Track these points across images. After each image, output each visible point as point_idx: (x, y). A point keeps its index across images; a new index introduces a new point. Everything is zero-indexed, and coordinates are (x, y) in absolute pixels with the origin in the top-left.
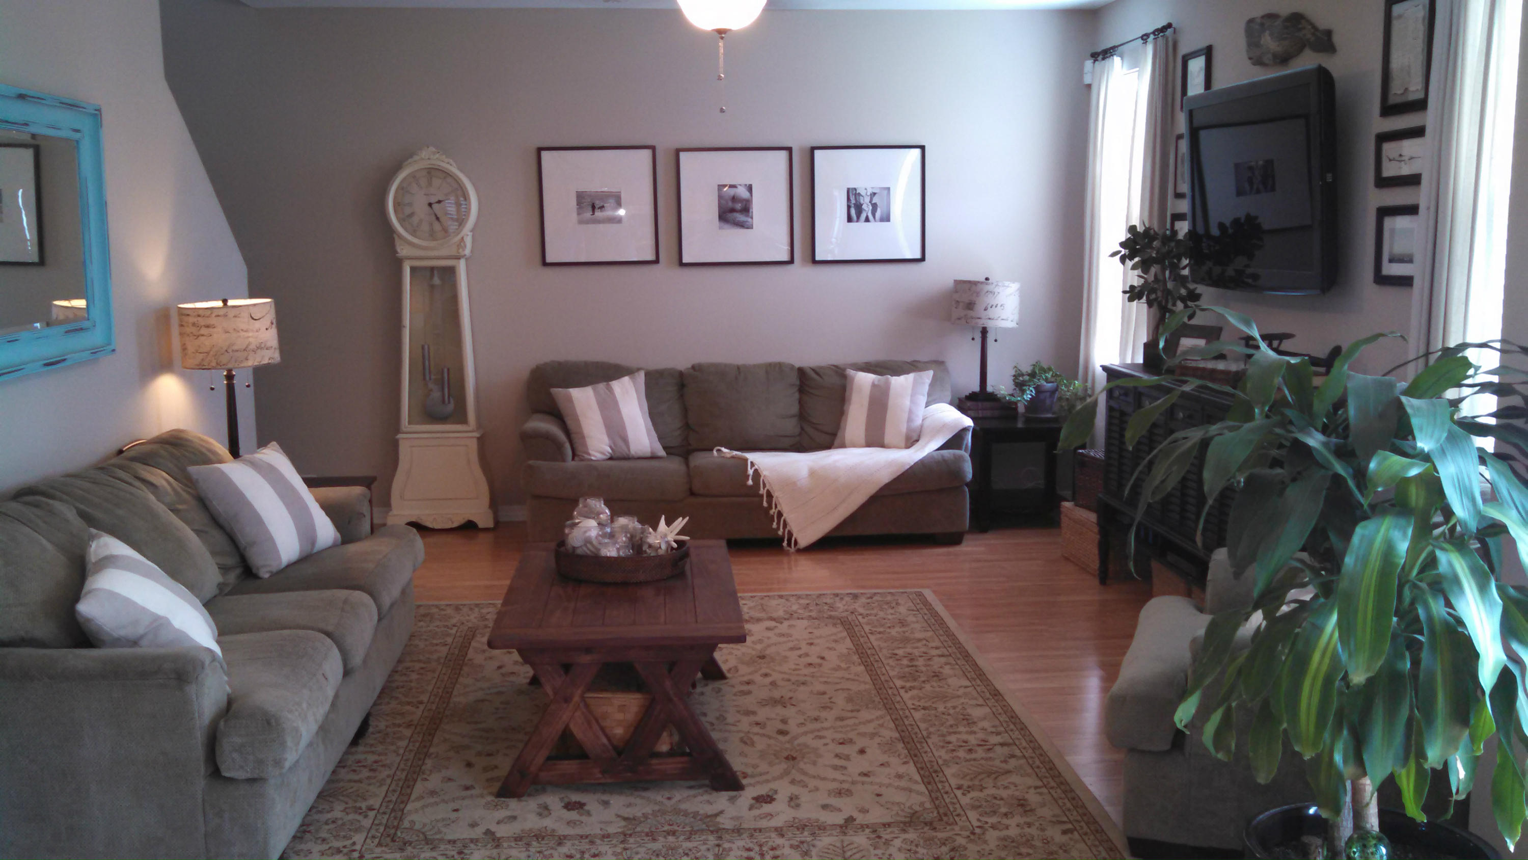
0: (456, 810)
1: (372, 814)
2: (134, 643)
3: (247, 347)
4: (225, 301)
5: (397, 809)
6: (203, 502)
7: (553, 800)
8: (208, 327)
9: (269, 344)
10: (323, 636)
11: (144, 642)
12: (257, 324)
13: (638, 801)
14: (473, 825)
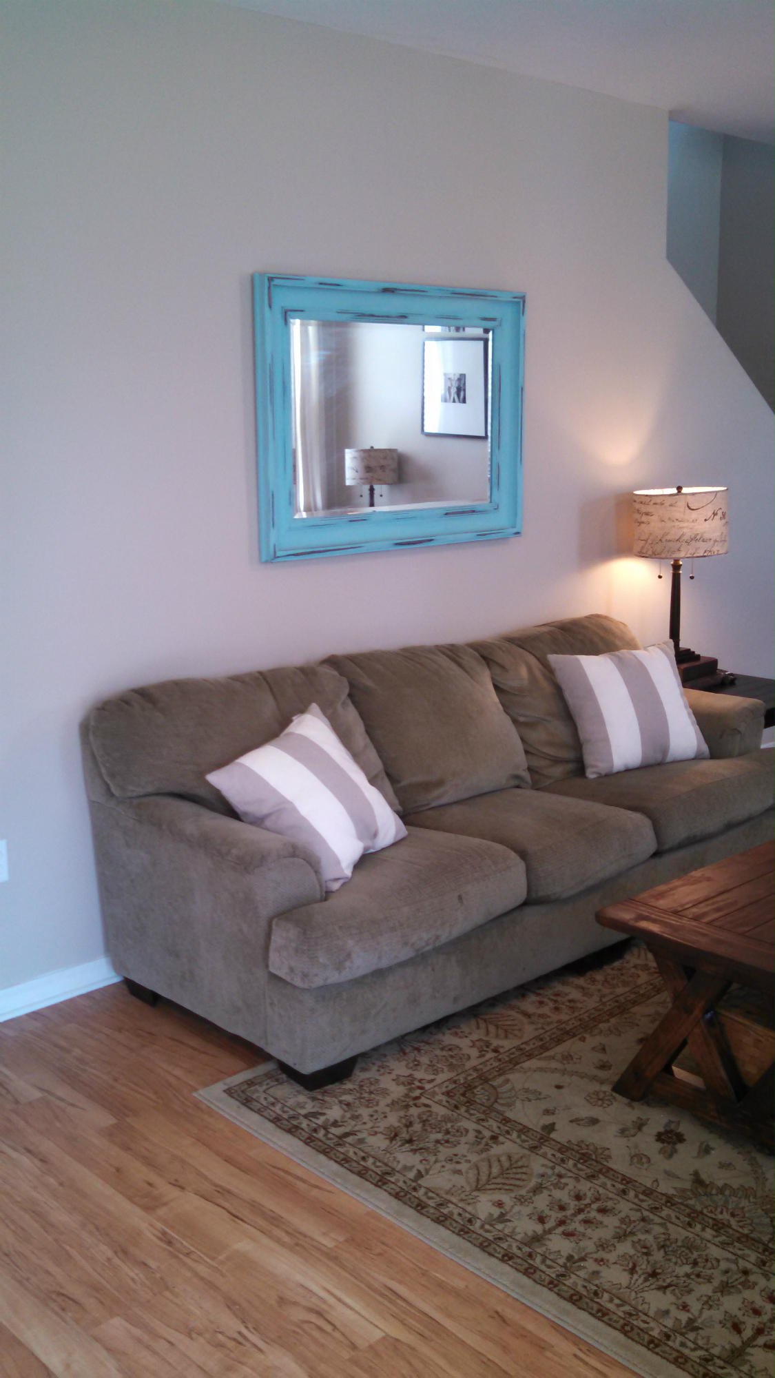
0: (559, 1087)
1: (491, 1055)
2: (258, 821)
3: (680, 538)
4: (679, 489)
5: (513, 1062)
6: (558, 691)
7: (658, 1119)
8: (647, 514)
9: (706, 536)
10: (513, 855)
11: (268, 823)
12: (694, 515)
13: (741, 1163)
14: (547, 1112)
